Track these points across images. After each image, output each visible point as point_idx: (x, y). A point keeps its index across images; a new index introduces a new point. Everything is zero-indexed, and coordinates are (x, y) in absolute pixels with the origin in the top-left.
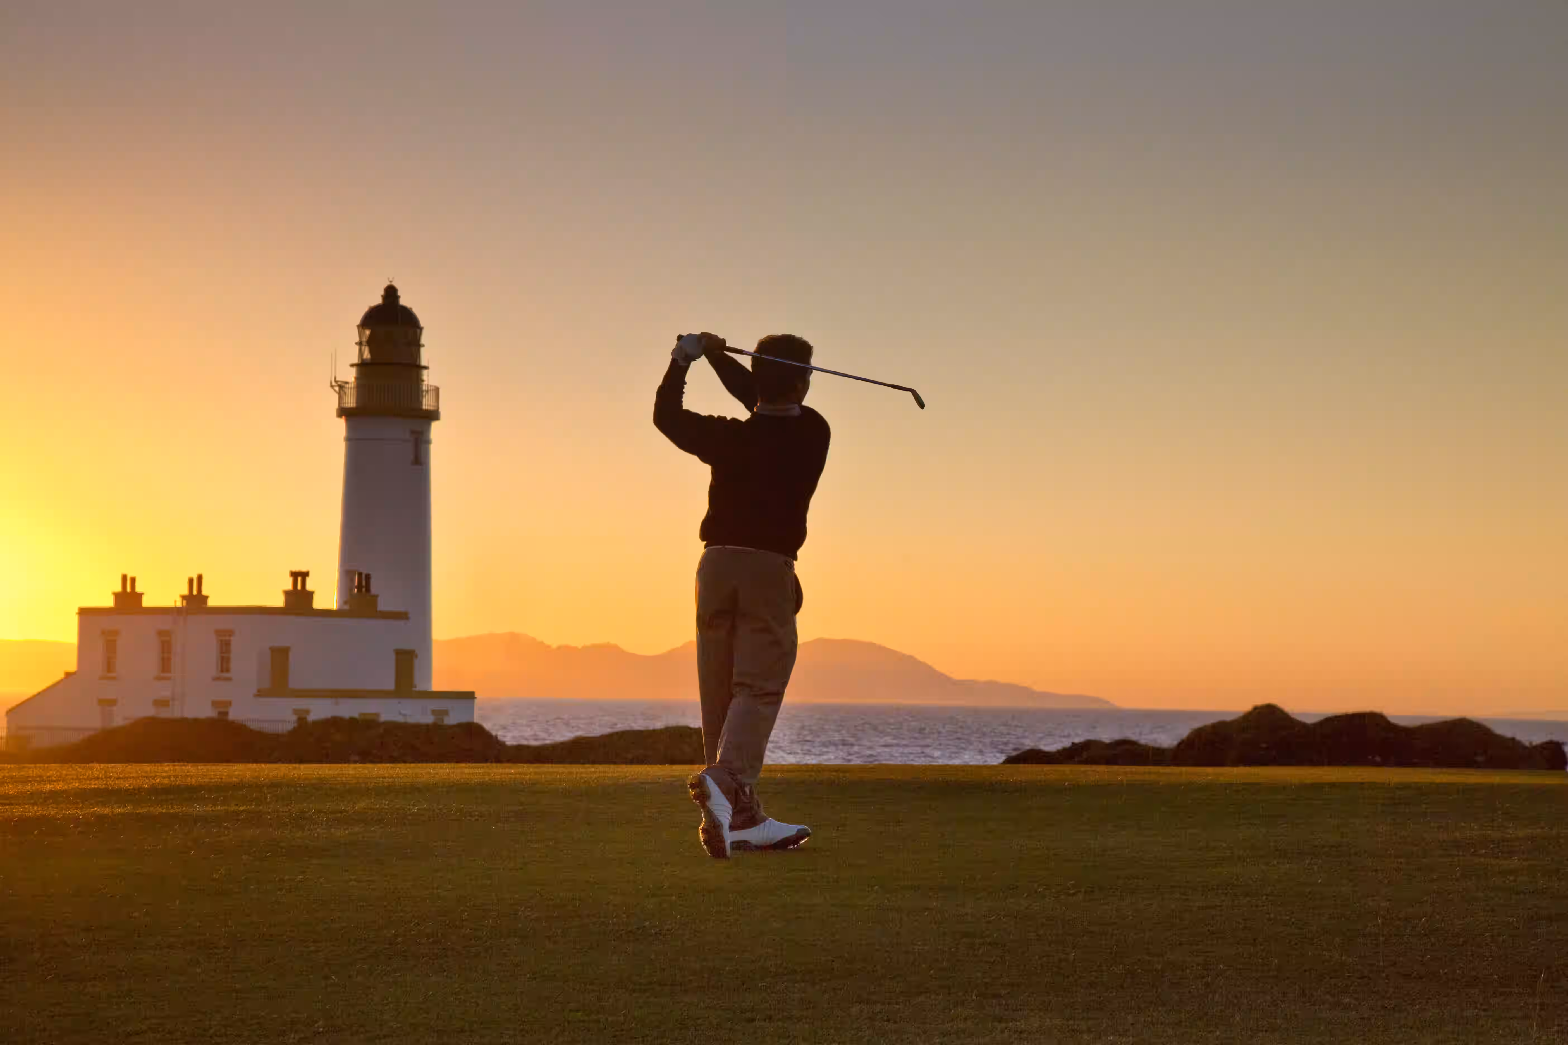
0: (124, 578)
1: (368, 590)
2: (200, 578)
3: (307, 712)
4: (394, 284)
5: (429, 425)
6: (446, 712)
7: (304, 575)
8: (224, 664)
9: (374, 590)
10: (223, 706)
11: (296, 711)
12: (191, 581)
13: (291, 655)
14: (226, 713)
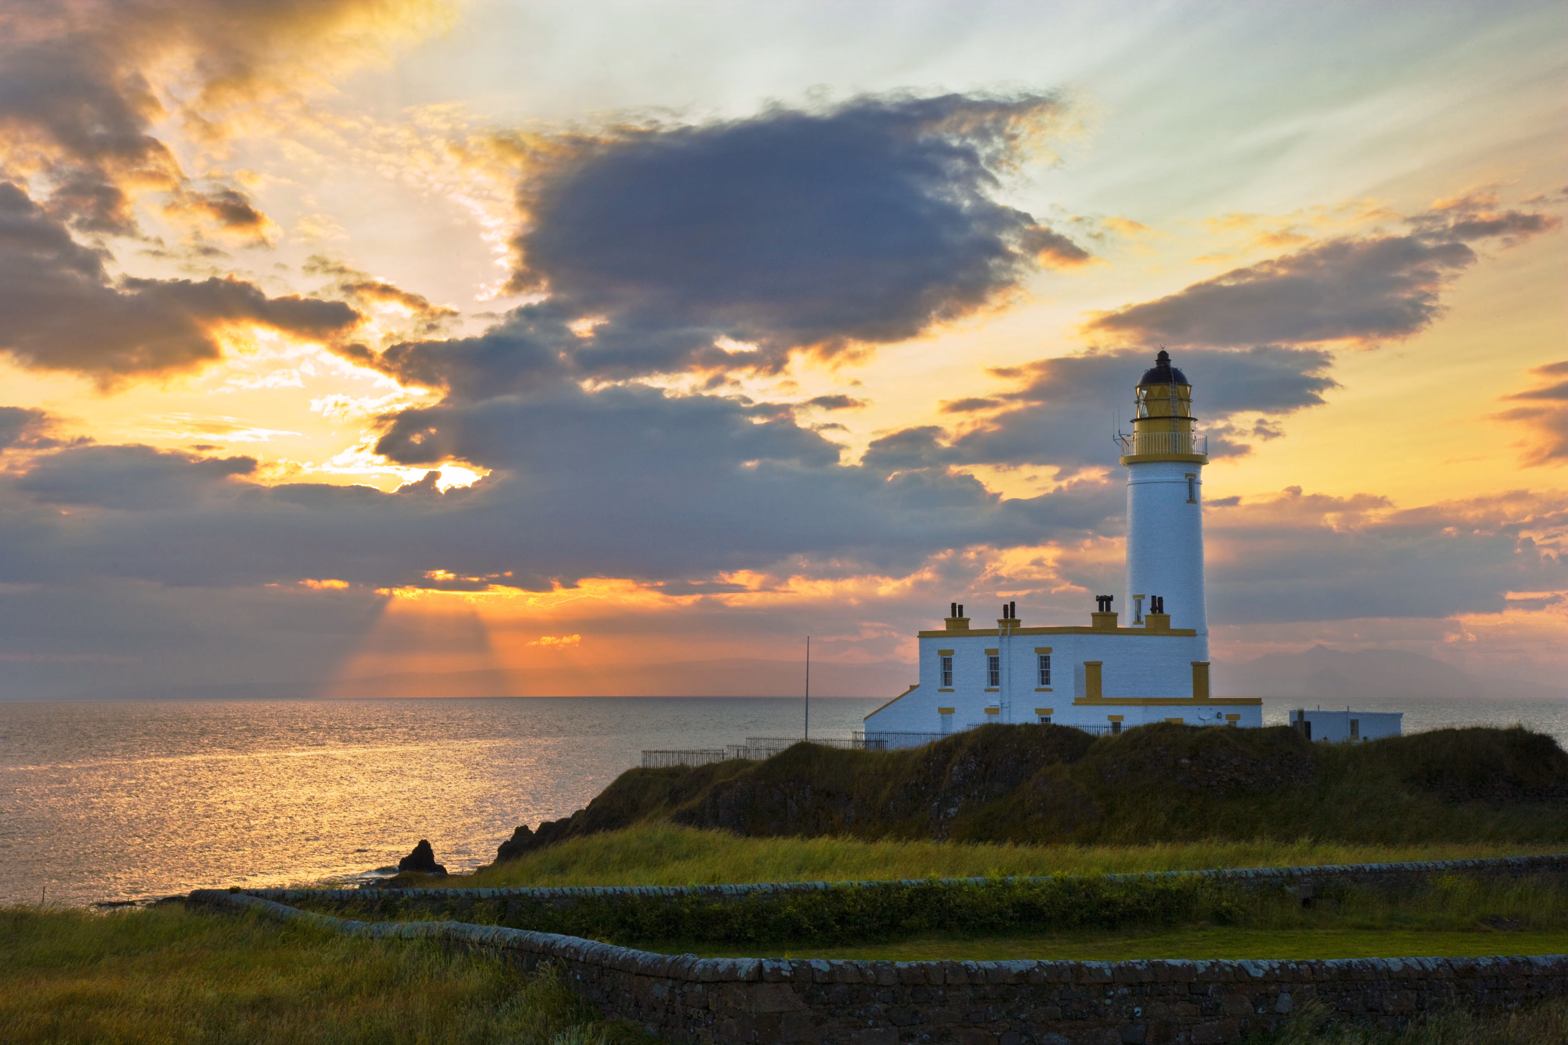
0: (954, 605)
1: (1161, 611)
2: (1013, 604)
3: (1121, 717)
4: (1164, 350)
5: (1200, 468)
6: (1238, 717)
7: (1109, 599)
8: (1045, 677)
9: (1166, 611)
10: (1045, 714)
11: (1110, 717)
12: (1006, 607)
13: (1103, 668)
14: (1048, 719)
